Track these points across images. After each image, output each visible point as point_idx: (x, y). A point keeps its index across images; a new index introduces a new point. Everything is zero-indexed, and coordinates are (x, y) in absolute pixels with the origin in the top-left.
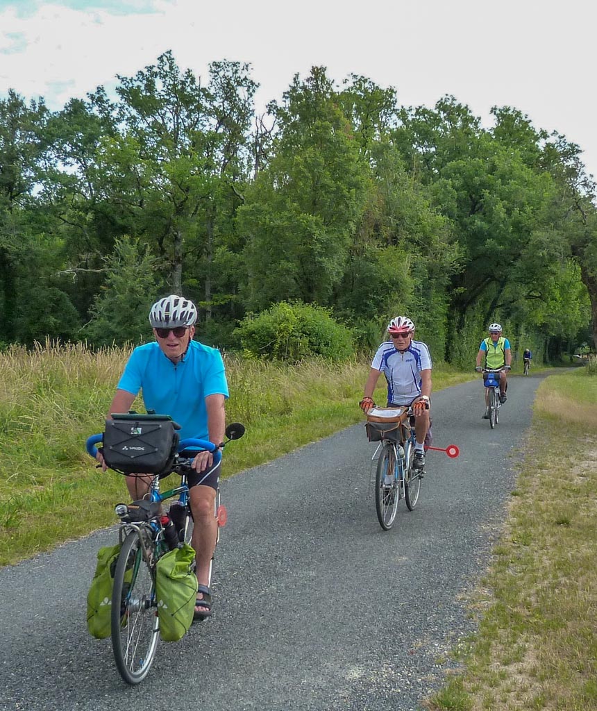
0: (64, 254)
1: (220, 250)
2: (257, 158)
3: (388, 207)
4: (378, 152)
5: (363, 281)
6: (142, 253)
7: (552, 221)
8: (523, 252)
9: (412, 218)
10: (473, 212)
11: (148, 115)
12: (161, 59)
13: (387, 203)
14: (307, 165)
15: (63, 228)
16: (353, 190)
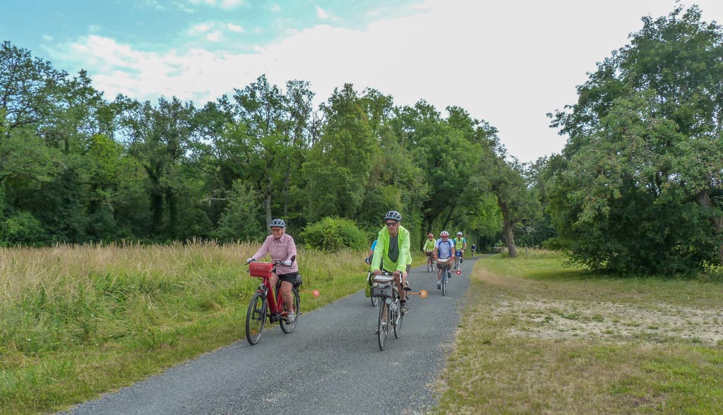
0: (204, 190)
1: (292, 188)
2: (314, 135)
3: (388, 163)
4: (382, 132)
5: (374, 205)
6: (248, 189)
7: (481, 171)
8: (465, 189)
9: (401, 170)
10: (436, 166)
11: (252, 111)
12: (259, 79)
13: (388, 161)
14: (342, 139)
15: (203, 175)
16: (368, 154)
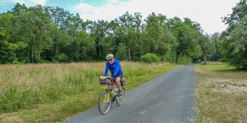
0: (111, 46)
1: (137, 44)
2: (142, 29)
3: (166, 36)
4: (164, 27)
5: (161, 49)
6: (124, 45)
7: (195, 38)
8: (190, 43)
9: (170, 38)
10: (180, 36)
11: (124, 22)
12: (126, 13)
13: (165, 35)
14: (152, 30)
15: (111, 42)
16: (160, 34)
